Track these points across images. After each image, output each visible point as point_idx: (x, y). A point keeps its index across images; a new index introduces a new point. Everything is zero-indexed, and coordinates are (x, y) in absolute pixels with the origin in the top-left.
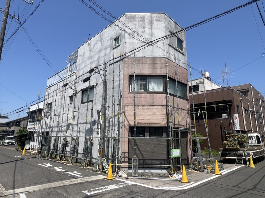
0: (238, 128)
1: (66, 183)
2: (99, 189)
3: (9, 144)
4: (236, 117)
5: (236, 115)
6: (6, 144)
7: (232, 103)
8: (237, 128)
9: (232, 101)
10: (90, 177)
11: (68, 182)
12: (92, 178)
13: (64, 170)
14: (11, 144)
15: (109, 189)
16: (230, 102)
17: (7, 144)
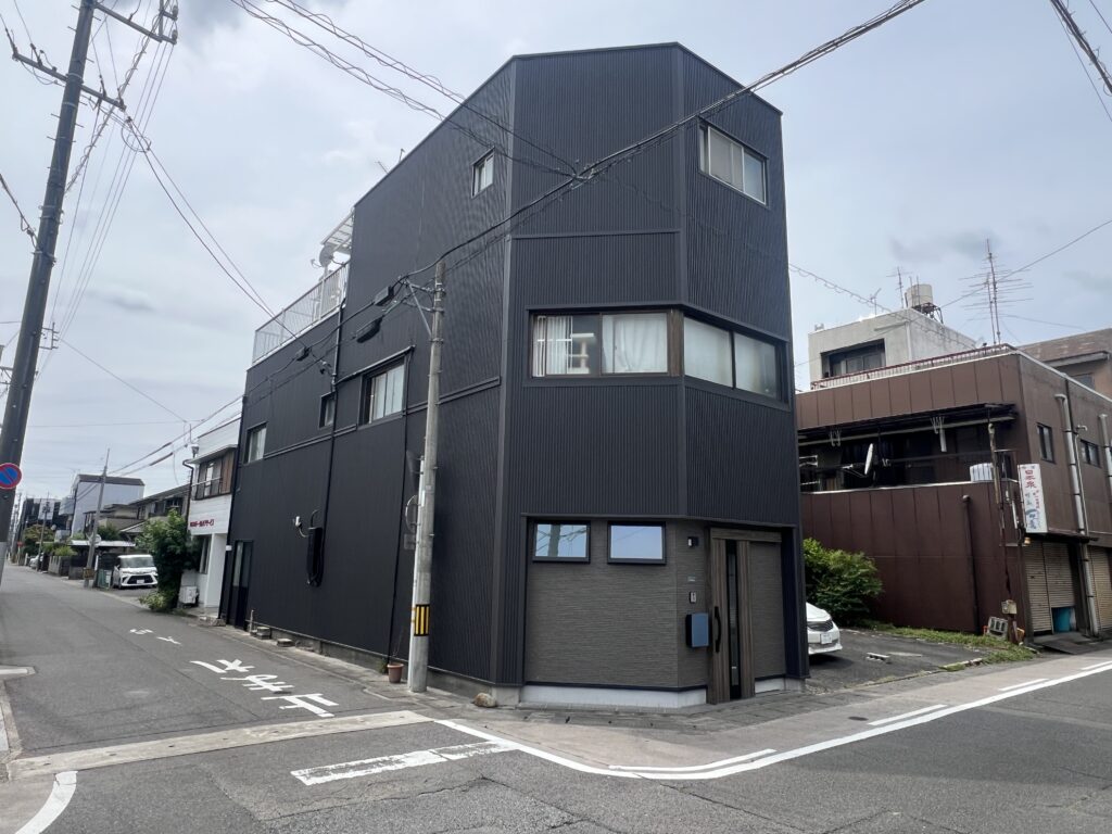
0: (1038, 524)
1: (252, 738)
2: (362, 765)
3: (135, 582)
4: (1031, 477)
5: (1028, 467)
6: (125, 584)
7: (1016, 414)
8: (1036, 524)
9: (1019, 408)
10: (358, 718)
11: (261, 735)
12: (365, 720)
13: (278, 689)
14: (141, 582)
15: (400, 766)
16: (1007, 409)
17: (129, 583)
